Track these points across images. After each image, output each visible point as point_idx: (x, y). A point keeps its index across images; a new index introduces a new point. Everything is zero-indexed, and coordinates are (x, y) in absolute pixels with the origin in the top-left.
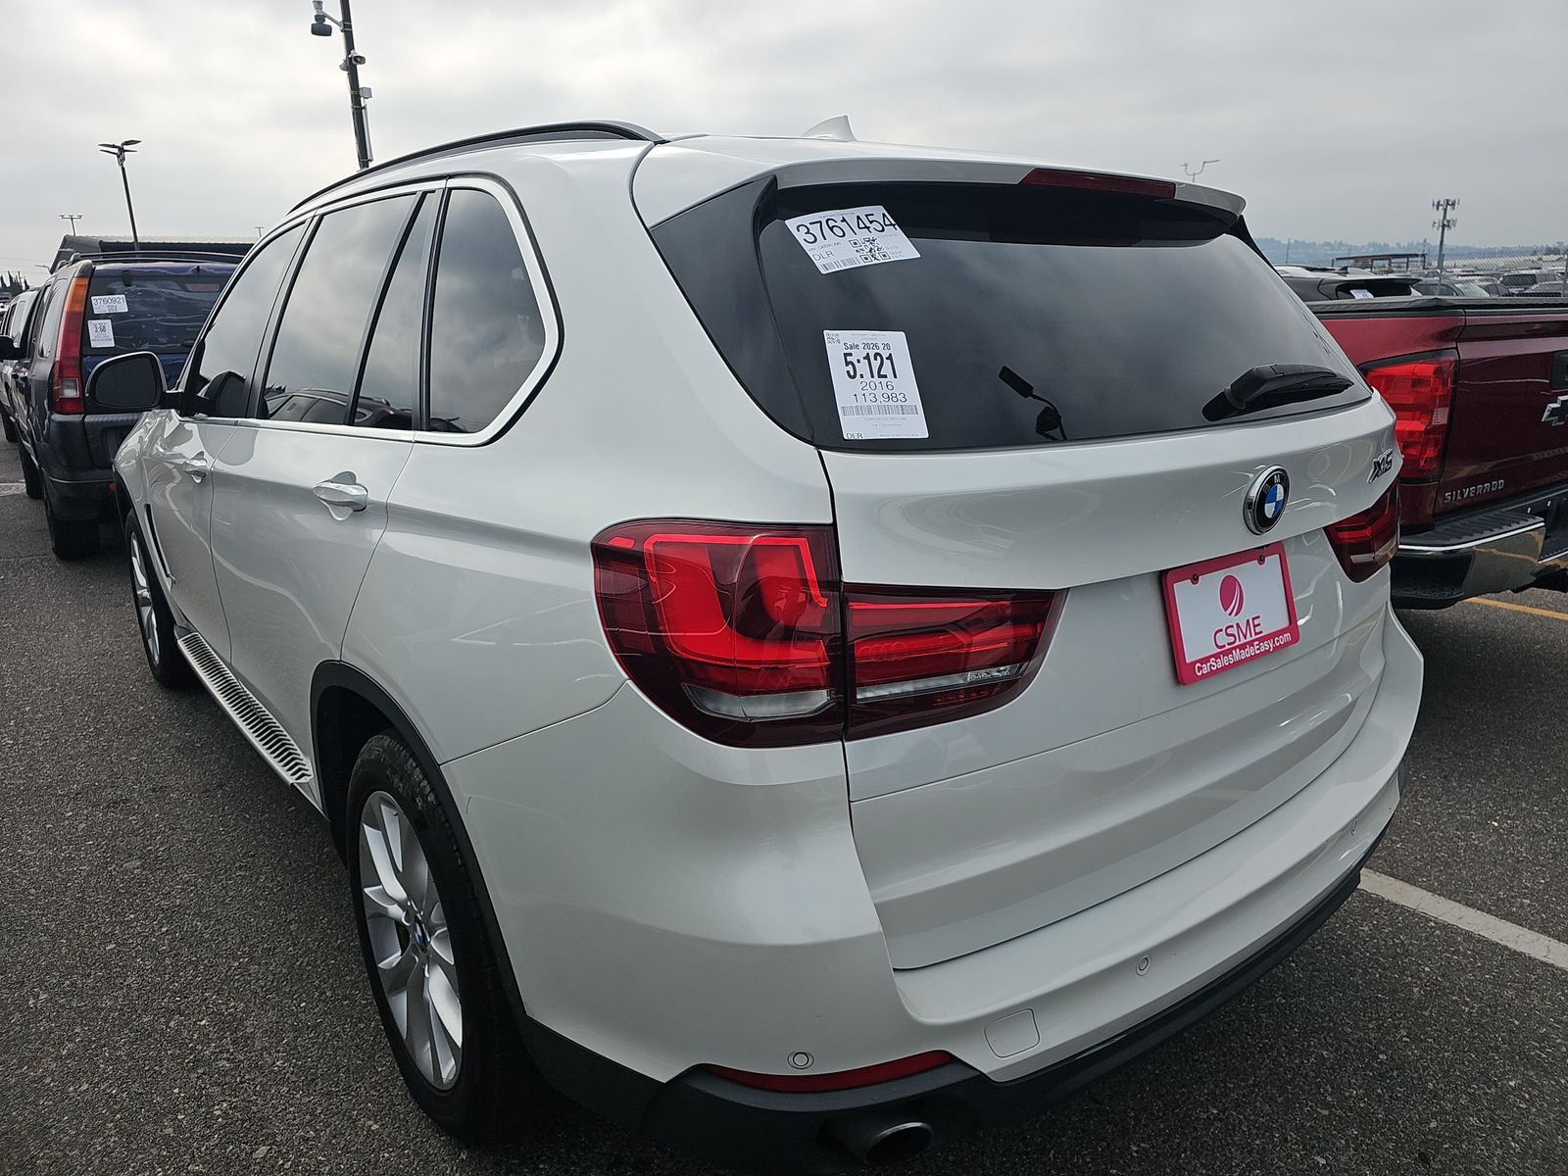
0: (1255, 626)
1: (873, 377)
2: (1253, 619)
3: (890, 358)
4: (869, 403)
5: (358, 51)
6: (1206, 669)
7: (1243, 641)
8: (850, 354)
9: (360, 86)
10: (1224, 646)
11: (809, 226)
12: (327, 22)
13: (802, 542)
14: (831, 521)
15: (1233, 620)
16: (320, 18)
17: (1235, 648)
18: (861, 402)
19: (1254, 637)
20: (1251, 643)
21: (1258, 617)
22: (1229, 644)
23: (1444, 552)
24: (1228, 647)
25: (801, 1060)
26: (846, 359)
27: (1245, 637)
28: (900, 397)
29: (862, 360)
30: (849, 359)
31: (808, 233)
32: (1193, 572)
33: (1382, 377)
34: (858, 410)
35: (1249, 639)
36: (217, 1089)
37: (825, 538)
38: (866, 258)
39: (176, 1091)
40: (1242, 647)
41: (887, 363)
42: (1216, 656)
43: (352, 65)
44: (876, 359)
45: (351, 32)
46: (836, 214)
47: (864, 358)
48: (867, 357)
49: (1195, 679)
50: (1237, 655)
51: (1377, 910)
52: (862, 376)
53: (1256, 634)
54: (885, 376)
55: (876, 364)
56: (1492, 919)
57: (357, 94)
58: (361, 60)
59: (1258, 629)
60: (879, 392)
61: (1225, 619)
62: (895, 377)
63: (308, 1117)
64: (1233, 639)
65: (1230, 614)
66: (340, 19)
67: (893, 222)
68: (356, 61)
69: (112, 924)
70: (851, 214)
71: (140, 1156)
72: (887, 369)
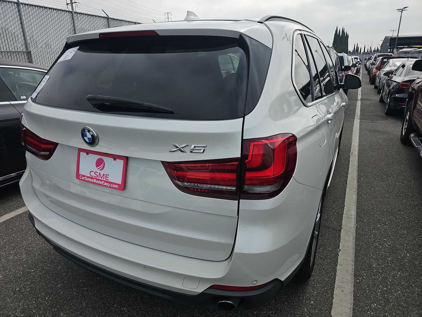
0: (106, 177)
2: (106, 175)
6: (83, 178)
7: (100, 178)
10: (92, 176)
15: (99, 171)
17: (95, 179)
19: (105, 180)
20: (101, 180)
21: (109, 175)
22: (94, 176)
24: (94, 177)
40: (98, 180)
42: (88, 177)
49: (79, 179)
50: (95, 181)
59: (107, 178)
61: (96, 169)
64: (96, 176)
65: (98, 169)
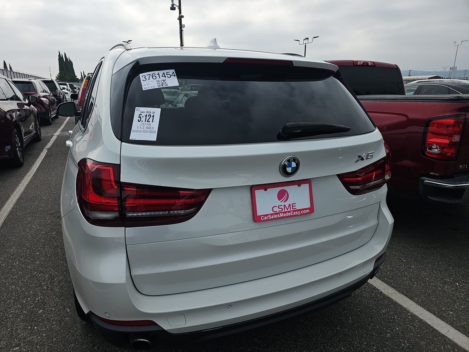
0: (293, 206)
1: (145, 121)
2: (292, 204)
3: (153, 116)
4: (141, 129)
5: (182, 14)
6: (266, 218)
7: (286, 210)
8: (141, 115)
9: (182, 24)
10: (277, 211)
11: (146, 76)
12: (175, 6)
13: (111, 169)
14: (119, 163)
15: (283, 204)
16: (173, 5)
17: (281, 213)
18: (139, 129)
19: (292, 210)
20: (289, 212)
21: (295, 204)
22: (279, 211)
23: (453, 186)
24: (278, 212)
25: (107, 315)
26: (139, 116)
27: (287, 209)
28: (151, 128)
29: (144, 116)
30: (140, 116)
31: (145, 78)
32: (265, 187)
33: (435, 123)
34: (137, 131)
35: (289, 210)
36: (40, 293)
37: (117, 168)
38: (159, 86)
39: (31, 292)
40: (285, 212)
41: (152, 118)
42: (272, 214)
43: (180, 18)
44: (148, 116)
45: (181, 9)
46: (156, 72)
47: (145, 116)
48: (146, 116)
49: (261, 221)
50: (281, 215)
51: (392, 306)
52: (142, 121)
53: (293, 209)
54: (149, 122)
55: (148, 118)
56: (434, 317)
57: (181, 26)
58: (183, 17)
60: (145, 126)
61: (279, 203)
62: (153, 122)
63: (55, 305)
64: (281, 210)
65: (281, 202)
66: (178, 5)
67: (175, 75)
68: (181, 17)
69: (41, 247)
70: (161, 72)
71: (15, 306)
72: (151, 120)
